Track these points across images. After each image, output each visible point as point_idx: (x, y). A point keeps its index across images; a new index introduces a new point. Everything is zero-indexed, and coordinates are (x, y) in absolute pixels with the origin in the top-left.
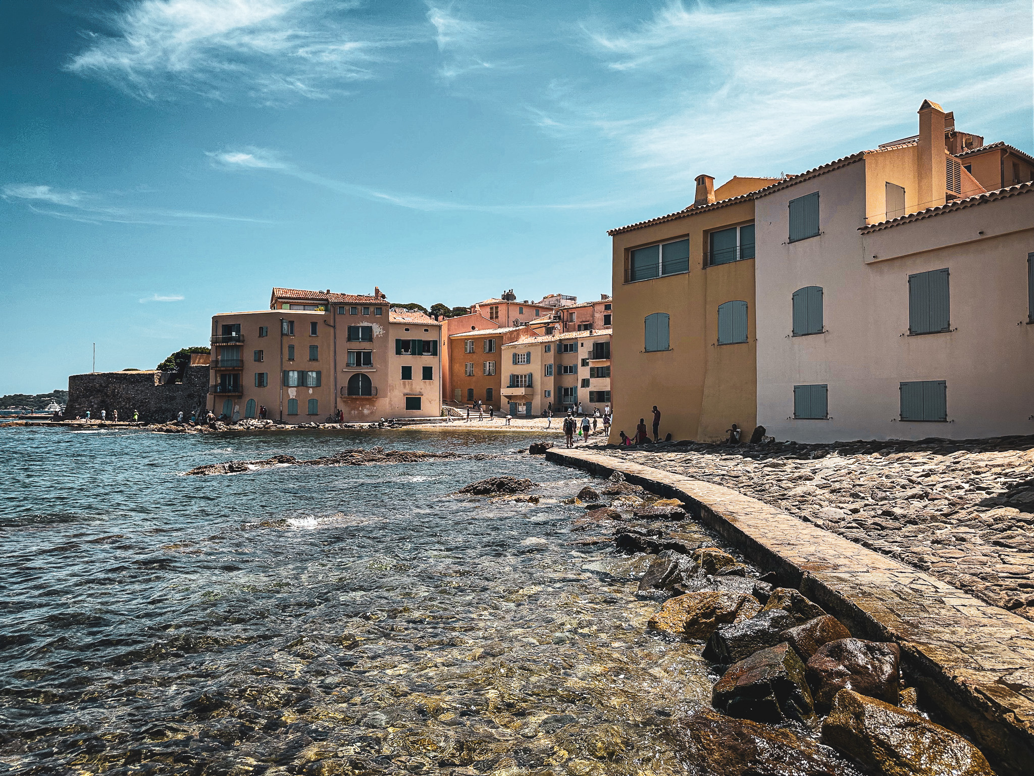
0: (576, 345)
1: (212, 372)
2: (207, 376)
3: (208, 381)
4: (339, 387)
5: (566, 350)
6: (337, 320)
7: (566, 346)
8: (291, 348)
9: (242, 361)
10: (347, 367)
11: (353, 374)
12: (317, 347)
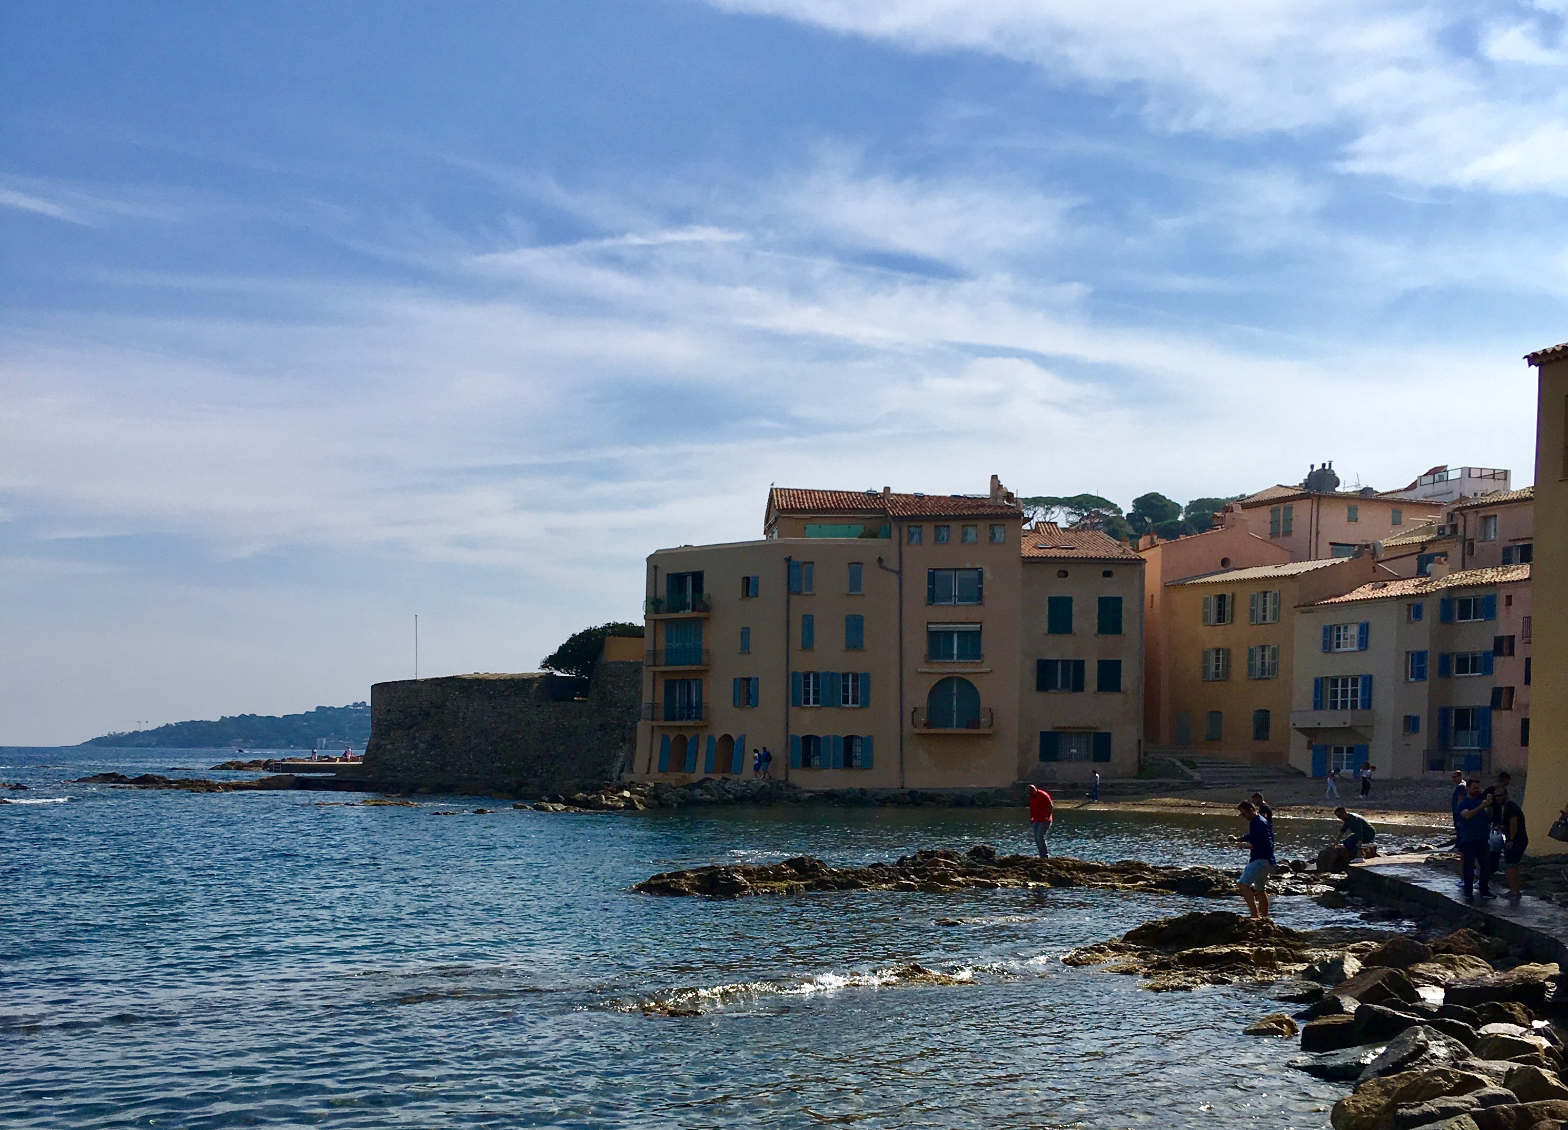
0: (1493, 601)
1: (647, 676)
2: (635, 683)
4: (908, 709)
6: (905, 556)
7: (1465, 604)
8: (808, 622)
9: (708, 651)
10: (927, 662)
11: (937, 679)
12: (861, 619)
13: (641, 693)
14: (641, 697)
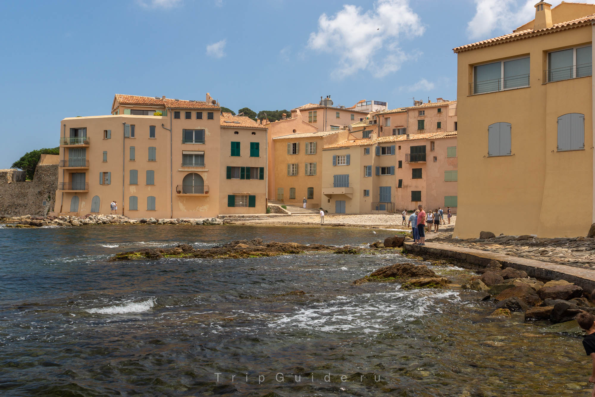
0: (394, 147)
1: (60, 171)
2: (55, 174)
3: (57, 179)
4: (175, 185)
5: (384, 153)
6: (173, 124)
7: (384, 149)
8: (132, 149)
9: (88, 161)
10: (182, 167)
11: (187, 173)
12: (155, 148)
13: (58, 178)
14: (58, 180)
